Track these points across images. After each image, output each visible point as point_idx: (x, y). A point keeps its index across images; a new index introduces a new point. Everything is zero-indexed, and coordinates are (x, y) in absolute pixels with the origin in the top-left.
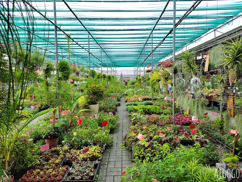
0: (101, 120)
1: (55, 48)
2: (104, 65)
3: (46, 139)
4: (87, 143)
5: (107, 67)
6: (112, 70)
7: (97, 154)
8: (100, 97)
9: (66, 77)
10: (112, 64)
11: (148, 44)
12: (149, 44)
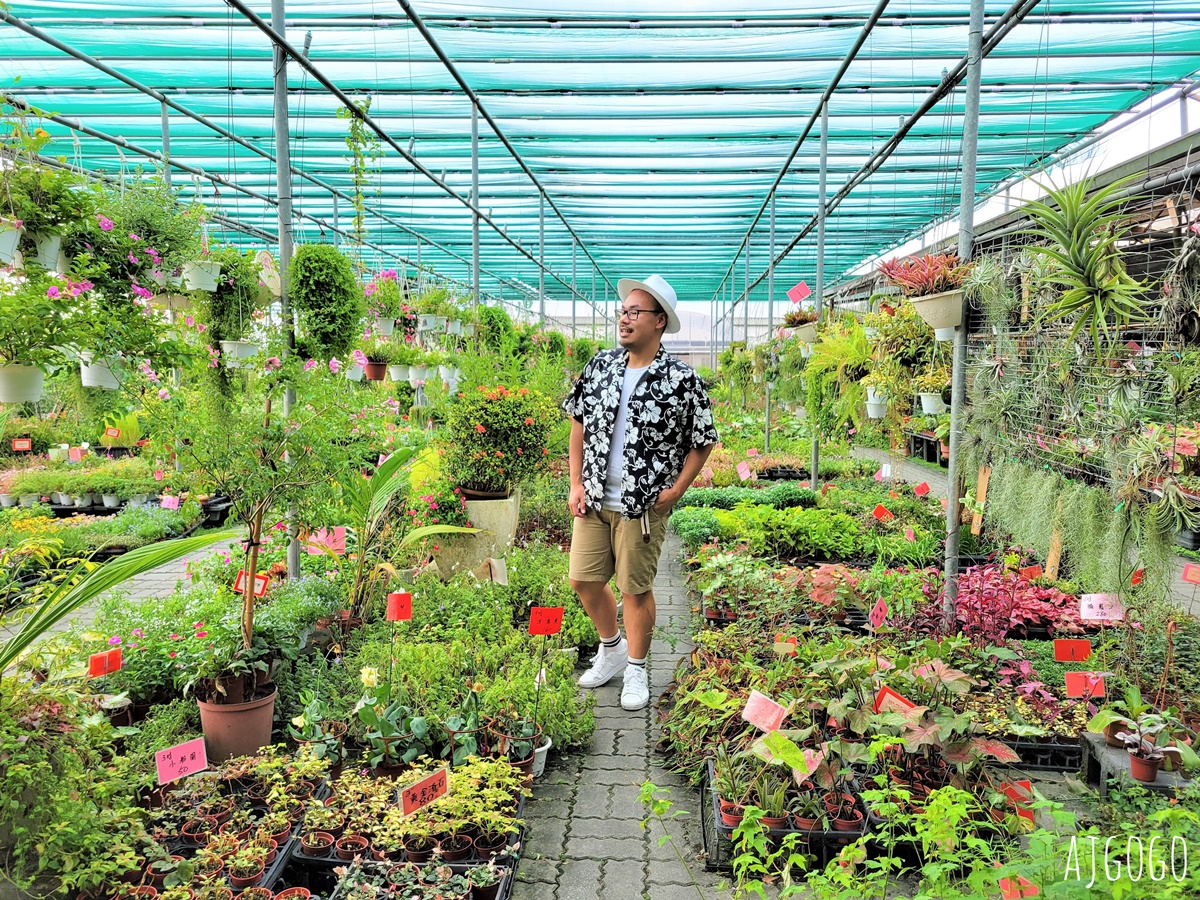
0: (529, 590)
1: (274, 177)
2: (558, 289)
3: (204, 700)
4: (440, 732)
5: (569, 298)
6: (597, 314)
7: (495, 817)
8: (528, 459)
9: (331, 341)
10: (598, 281)
11: (794, 171)
12: (801, 171)
